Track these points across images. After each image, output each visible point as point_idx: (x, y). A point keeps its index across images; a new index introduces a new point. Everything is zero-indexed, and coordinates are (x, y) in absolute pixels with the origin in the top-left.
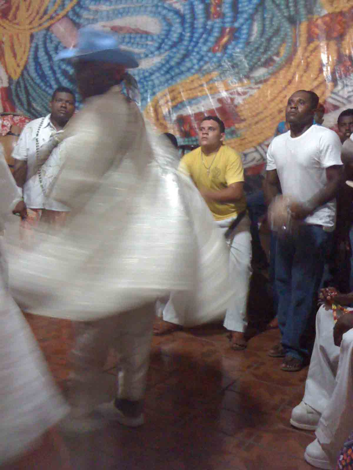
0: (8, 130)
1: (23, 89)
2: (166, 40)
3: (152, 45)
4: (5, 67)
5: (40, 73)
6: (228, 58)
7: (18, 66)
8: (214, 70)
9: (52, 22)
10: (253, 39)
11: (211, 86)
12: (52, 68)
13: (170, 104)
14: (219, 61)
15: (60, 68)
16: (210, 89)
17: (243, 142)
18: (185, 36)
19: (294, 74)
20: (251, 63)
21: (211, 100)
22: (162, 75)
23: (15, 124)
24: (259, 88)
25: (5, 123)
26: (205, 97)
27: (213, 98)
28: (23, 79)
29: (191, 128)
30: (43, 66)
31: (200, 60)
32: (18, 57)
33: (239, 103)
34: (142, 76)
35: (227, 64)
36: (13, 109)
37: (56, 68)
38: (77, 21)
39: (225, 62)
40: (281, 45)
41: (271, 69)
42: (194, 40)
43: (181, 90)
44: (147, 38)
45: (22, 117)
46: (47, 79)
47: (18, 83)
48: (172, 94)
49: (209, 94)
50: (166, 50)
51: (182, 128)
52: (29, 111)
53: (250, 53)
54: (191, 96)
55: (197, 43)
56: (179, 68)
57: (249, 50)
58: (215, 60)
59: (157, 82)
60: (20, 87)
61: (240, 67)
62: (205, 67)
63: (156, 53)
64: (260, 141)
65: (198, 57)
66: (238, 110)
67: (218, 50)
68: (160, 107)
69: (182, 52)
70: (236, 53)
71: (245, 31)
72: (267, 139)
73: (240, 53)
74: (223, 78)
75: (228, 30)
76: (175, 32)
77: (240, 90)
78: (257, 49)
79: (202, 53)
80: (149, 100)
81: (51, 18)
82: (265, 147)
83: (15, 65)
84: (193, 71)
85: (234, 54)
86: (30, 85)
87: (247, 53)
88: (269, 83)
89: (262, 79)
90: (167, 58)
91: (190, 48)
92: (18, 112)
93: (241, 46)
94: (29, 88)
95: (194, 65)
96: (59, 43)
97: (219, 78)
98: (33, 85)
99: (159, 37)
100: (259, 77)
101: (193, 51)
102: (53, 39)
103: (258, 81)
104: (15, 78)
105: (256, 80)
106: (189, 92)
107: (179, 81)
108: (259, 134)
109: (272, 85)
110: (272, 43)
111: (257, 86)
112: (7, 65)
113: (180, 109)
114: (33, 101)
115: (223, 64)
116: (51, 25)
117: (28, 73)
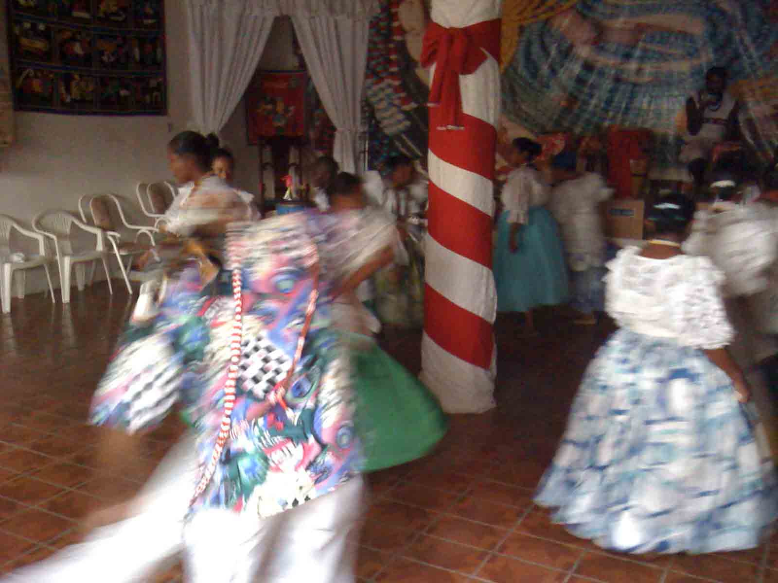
1: (507, 88)
9: (553, 13)
28: (508, 78)
30: (538, 64)
38: (589, 14)
44: (684, 38)
46: (544, 78)
52: (514, 114)
81: (552, 8)
86: (518, 84)
98: (524, 85)
102: (554, 33)
114: (521, 103)
116: (551, 17)
117: (515, 70)
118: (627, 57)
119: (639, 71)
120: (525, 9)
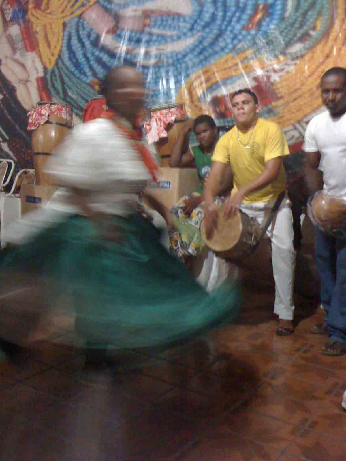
0: (46, 119)
1: (58, 78)
2: (198, 21)
3: (184, 26)
4: (40, 57)
5: (74, 61)
6: (262, 35)
7: (53, 55)
8: (248, 48)
9: (84, 9)
10: (287, 14)
11: (246, 64)
12: (85, 55)
13: (204, 85)
14: (254, 38)
15: (93, 54)
16: (245, 67)
17: (281, 120)
18: (217, 15)
19: (332, 48)
20: (287, 39)
21: (247, 79)
22: (195, 56)
23: (52, 113)
24: (295, 64)
25: (43, 112)
26: (240, 76)
27: (248, 77)
28: (58, 68)
29: (227, 108)
30: (77, 54)
31: (233, 39)
32: (52, 47)
33: (275, 80)
34: (175, 58)
35: (261, 41)
36: (50, 98)
37: (89, 55)
38: (109, 6)
39: (259, 39)
40: (317, 19)
41: (307, 44)
42: (227, 18)
43: (215, 70)
44: (179, 19)
45: (59, 105)
46: (82, 66)
47: (53, 72)
48: (206, 76)
49: (244, 74)
50: (199, 31)
51: (218, 110)
52: (65, 99)
53: (286, 28)
54: (226, 76)
55: (230, 22)
56: (213, 49)
57: (284, 26)
58: (249, 37)
59: (190, 64)
60: (55, 76)
61: (275, 44)
62: (239, 46)
63: (189, 34)
64: (299, 118)
65: (231, 36)
66: (275, 87)
67: (251, 29)
68: (195, 89)
69: (216, 32)
70: (270, 30)
71: (279, 7)
72: (306, 116)
73: (275, 29)
74: (259, 56)
75: (261, 7)
76: (207, 12)
77: (276, 67)
78: (292, 25)
79: (236, 31)
80: (183, 82)
81: (83, 5)
82: (304, 125)
83: (50, 54)
84: (227, 51)
85: (268, 31)
86: (65, 73)
87: (281, 29)
88: (307, 58)
89: (299, 54)
90: (200, 39)
91: (223, 27)
92: (54, 100)
93: (275, 22)
94: (64, 76)
95: (227, 44)
96: (91, 30)
97: (253, 56)
98: (69, 73)
99: (191, 18)
100: (295, 53)
101: (226, 30)
102: (86, 26)
103: (295, 56)
104: (50, 67)
105: (292, 56)
106: (223, 72)
107: (212, 61)
108: (298, 111)
109: (309, 61)
110: (308, 17)
111: (293, 62)
112: (42, 55)
113: (215, 90)
114: (68, 89)
115: (257, 41)
116: (83, 12)
117: (63, 62)
118: (138, 41)
119: (147, 54)
120: (66, 7)
